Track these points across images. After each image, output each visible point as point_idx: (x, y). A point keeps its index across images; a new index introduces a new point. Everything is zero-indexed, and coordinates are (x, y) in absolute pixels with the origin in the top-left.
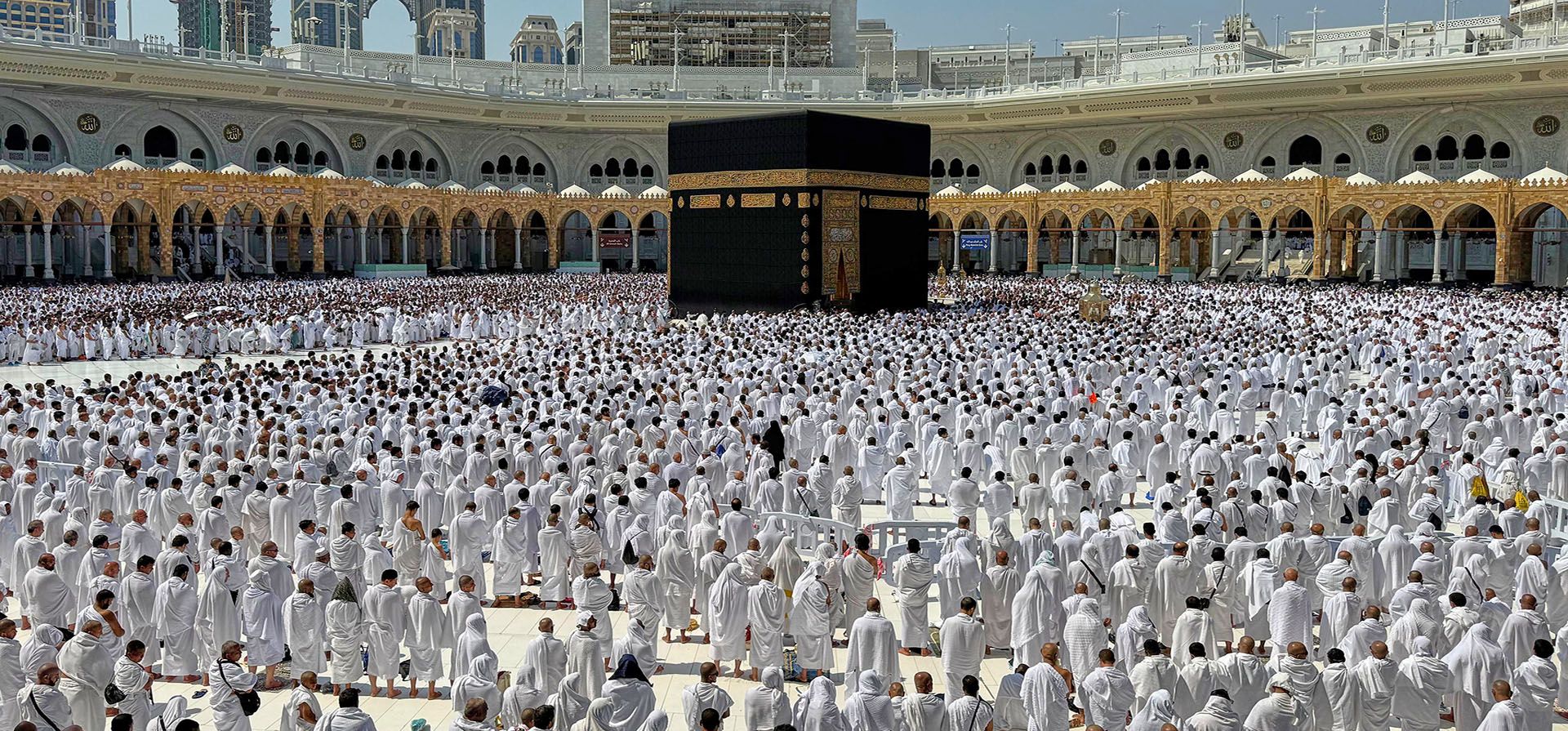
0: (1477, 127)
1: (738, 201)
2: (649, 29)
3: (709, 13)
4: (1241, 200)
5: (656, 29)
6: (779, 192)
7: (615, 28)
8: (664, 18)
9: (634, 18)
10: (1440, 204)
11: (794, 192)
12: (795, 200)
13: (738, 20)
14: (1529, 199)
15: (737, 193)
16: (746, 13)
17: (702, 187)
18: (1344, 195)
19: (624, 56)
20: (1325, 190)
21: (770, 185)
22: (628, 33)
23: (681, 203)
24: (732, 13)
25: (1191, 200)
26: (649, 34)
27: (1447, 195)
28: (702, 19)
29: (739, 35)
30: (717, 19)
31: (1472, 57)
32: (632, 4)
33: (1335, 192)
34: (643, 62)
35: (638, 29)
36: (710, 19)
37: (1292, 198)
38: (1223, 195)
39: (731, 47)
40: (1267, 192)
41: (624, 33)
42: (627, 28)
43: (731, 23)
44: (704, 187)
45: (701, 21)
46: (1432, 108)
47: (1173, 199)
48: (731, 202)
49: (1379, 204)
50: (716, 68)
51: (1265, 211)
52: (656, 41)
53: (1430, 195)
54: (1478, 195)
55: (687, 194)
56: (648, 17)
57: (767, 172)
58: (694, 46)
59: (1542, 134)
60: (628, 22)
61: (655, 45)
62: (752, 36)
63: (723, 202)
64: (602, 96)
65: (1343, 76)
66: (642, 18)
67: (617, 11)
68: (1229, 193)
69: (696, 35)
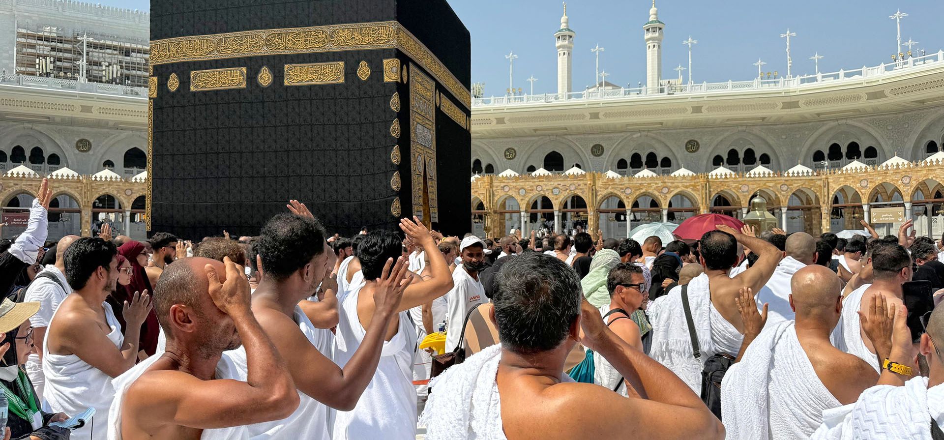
0: (653, 147)
1: (279, 76)
2: (53, 49)
3: (109, 42)
4: (539, 189)
5: (60, 50)
6: (351, 59)
7: (21, 45)
8: (67, 42)
9: (40, 38)
10: (665, 190)
11: (375, 58)
12: (377, 71)
13: (133, 52)
14: (718, 187)
15: (277, 63)
16: (140, 46)
17: (211, 57)
18: (606, 185)
19: (29, 69)
20: (594, 182)
21: (335, 49)
22: (33, 51)
23: (173, 84)
24: (128, 45)
25: (506, 189)
26: (53, 53)
27: (670, 184)
28: (102, 47)
29: (133, 63)
30: (115, 48)
31: (664, 95)
32: (38, 27)
33: (600, 183)
34: (48, 75)
35: (43, 48)
36: (108, 47)
37: (572, 188)
38: (528, 185)
39: (127, 72)
40: (556, 183)
41: (29, 50)
42: (33, 46)
43: (127, 52)
44: (216, 56)
45: (101, 48)
46: (629, 134)
47: (494, 189)
48: (265, 77)
49: (628, 191)
50: (114, 86)
51: (556, 197)
52: (60, 60)
53: (660, 185)
54: (688, 184)
55: (184, 69)
56: (53, 40)
57: (328, 29)
58: (95, 67)
59: (690, 152)
60: (33, 41)
61: (58, 63)
62: (145, 65)
63: (252, 78)
64: (9, 81)
65: (590, 106)
66: (47, 39)
67: (24, 31)
68: (531, 184)
69: (96, 59)
